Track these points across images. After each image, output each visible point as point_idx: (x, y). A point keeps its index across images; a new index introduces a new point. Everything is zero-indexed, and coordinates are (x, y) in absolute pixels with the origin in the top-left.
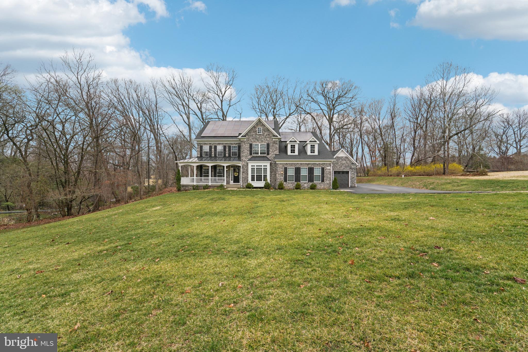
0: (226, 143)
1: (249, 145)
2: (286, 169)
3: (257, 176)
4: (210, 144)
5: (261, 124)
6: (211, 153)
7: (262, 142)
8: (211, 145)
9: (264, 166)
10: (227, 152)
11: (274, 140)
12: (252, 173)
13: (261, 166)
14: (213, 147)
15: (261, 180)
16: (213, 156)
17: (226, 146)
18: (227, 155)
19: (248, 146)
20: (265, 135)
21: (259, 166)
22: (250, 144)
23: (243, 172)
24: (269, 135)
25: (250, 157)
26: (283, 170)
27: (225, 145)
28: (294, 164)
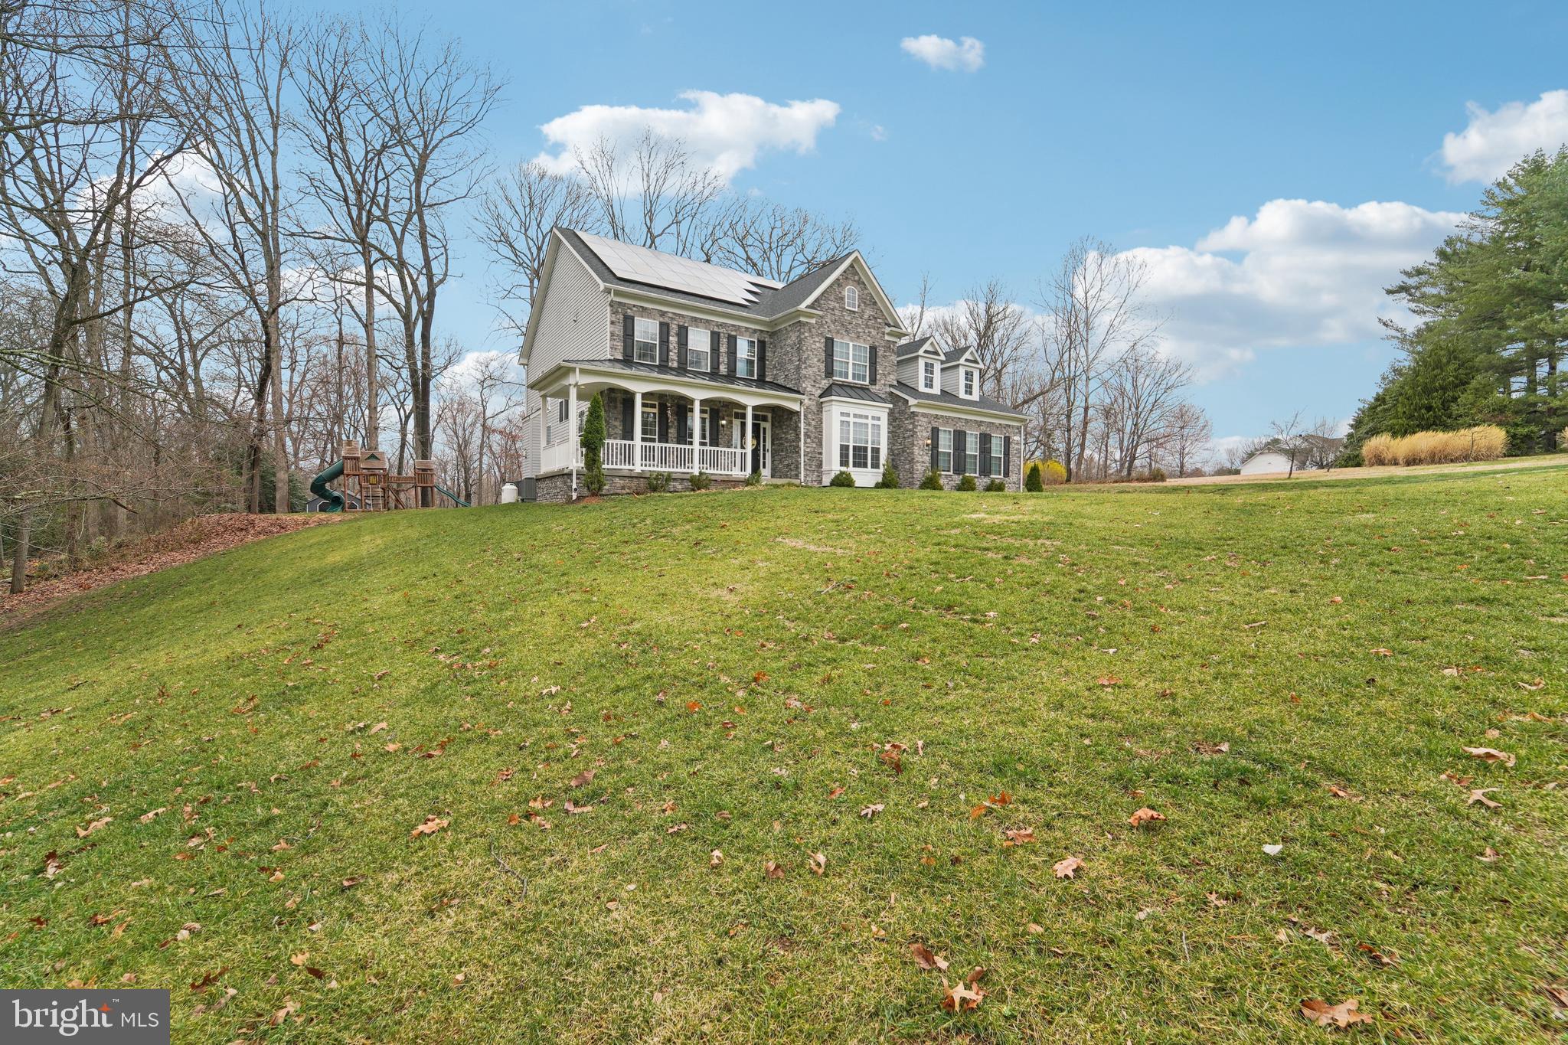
0: (721, 325)
1: (823, 340)
2: (935, 433)
3: (854, 447)
4: (663, 314)
5: (856, 278)
6: (668, 351)
7: (858, 337)
8: (666, 320)
9: (873, 418)
10: (724, 358)
11: (887, 338)
12: (842, 438)
13: (866, 417)
14: (674, 329)
15: (865, 466)
16: (675, 365)
17: (719, 333)
18: (723, 369)
19: (819, 344)
20: (866, 317)
21: (861, 416)
22: (826, 338)
23: (807, 436)
24: (875, 318)
25: (825, 383)
26: (929, 434)
27: (716, 329)
28: (953, 419)
